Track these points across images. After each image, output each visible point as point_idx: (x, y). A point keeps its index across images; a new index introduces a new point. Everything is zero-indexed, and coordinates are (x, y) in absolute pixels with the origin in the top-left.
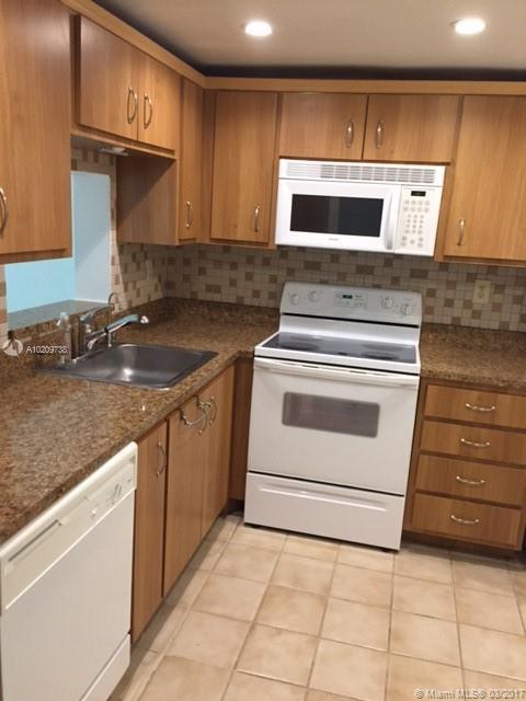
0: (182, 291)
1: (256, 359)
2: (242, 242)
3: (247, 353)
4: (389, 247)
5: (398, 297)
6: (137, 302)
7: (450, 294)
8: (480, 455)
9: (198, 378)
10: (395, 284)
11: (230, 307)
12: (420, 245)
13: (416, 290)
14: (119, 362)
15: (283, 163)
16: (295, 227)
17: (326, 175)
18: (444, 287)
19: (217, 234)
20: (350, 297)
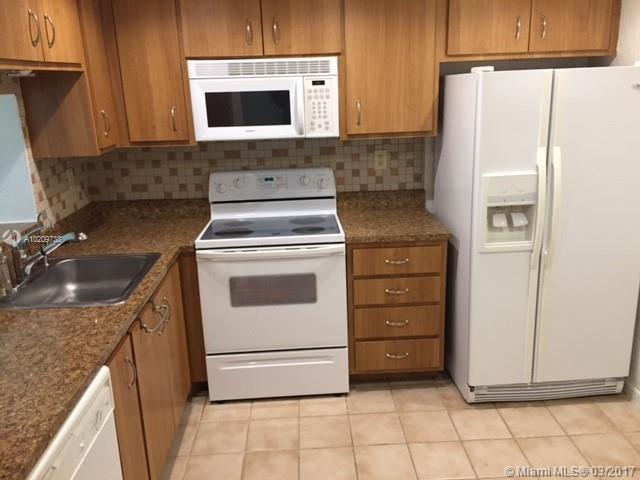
0: (108, 195)
1: (197, 252)
2: (162, 142)
3: (188, 247)
4: (301, 132)
5: (313, 174)
6: (64, 214)
7: (356, 166)
8: (402, 300)
9: (149, 284)
10: (309, 162)
11: (160, 203)
12: (327, 128)
13: (327, 166)
14: (60, 279)
15: (191, 64)
16: (212, 123)
17: (233, 72)
18: (350, 160)
19: (136, 137)
20: (272, 179)
